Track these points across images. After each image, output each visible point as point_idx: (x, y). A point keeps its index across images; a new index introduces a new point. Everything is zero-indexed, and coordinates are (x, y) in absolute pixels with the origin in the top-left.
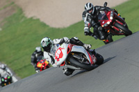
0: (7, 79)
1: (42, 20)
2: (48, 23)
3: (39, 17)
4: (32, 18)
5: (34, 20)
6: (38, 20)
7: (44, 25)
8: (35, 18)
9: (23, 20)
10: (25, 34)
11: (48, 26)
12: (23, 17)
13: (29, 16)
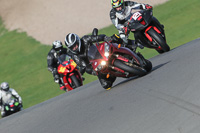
0: (14, 106)
1: (30, 34)
3: (25, 30)
4: (15, 31)
6: (25, 33)
7: (33, 41)
8: (19, 31)
10: (6, 54)
11: (39, 42)
12: (3, 29)
13: (12, 29)
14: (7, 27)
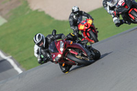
1: (47, 13)
2: (52, 16)
3: (44, 9)
4: (37, 11)
5: (40, 12)
6: (43, 12)
7: (49, 17)
8: (40, 11)
9: (28, 12)
11: (53, 18)
12: (29, 9)
14: (31, 8)
